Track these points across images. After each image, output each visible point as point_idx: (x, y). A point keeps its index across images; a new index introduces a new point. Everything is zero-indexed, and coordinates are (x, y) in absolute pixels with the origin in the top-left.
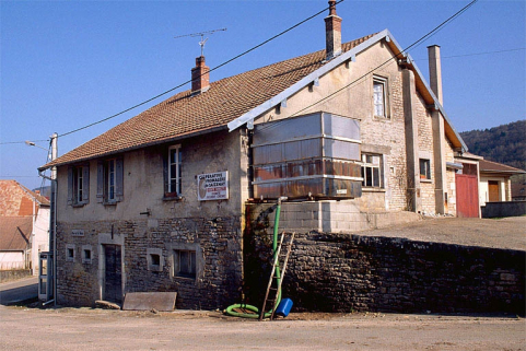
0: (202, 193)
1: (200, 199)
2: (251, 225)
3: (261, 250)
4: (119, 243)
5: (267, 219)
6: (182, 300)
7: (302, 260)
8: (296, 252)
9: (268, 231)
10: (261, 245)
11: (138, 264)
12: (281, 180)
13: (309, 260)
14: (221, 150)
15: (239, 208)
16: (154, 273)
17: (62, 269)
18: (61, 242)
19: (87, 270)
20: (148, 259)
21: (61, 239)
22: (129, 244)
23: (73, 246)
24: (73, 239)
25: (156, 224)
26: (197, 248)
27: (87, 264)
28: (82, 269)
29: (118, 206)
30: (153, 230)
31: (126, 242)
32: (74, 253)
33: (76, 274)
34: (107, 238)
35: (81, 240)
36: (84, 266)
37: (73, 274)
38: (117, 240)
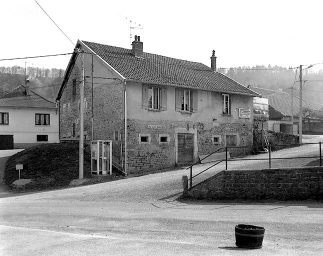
0: (241, 115)
1: (240, 117)
4: (193, 133)
11: (206, 142)
16: (216, 145)
17: (133, 150)
18: (132, 132)
19: (164, 148)
20: (213, 139)
21: (131, 131)
22: (200, 133)
23: (149, 135)
24: (147, 130)
25: (217, 125)
26: (237, 134)
27: (163, 145)
28: (158, 148)
29: (193, 115)
30: (216, 127)
31: (198, 132)
32: (149, 139)
33: (151, 152)
34: (183, 130)
35: (157, 131)
36: (160, 146)
37: (148, 153)
38: (191, 131)
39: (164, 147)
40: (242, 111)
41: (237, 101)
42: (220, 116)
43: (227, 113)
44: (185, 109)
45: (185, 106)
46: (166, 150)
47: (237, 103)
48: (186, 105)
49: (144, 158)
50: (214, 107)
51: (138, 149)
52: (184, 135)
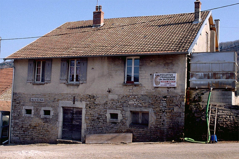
0: (157, 83)
1: (155, 85)
2: (190, 100)
3: (196, 112)
4: (80, 107)
5: (200, 98)
6: (136, 137)
7: (222, 117)
8: (219, 113)
9: (201, 103)
10: (196, 109)
11: (98, 118)
12: (208, 80)
13: (227, 117)
14: (171, 63)
15: (183, 92)
16: (113, 123)
17: (18, 121)
18: (17, 105)
19: (46, 122)
20: (108, 116)
21: (17, 103)
22: (90, 107)
23: (32, 108)
24: (31, 103)
25: (116, 97)
26: (150, 110)
27: (46, 118)
28: (40, 121)
29: (81, 86)
30: (113, 100)
31: (86, 106)
32: (33, 112)
33: (33, 125)
34: (69, 104)
35: (40, 104)
36: (43, 119)
37: (30, 125)
38: (78, 105)
39: (46, 120)
40: (159, 78)
41: (152, 64)
42: (121, 86)
43: (130, 81)
44: (75, 80)
45: (75, 77)
46: (48, 124)
47: (152, 66)
48: (77, 76)
49: (27, 129)
50: (111, 75)
51: (22, 121)
52: (72, 109)
